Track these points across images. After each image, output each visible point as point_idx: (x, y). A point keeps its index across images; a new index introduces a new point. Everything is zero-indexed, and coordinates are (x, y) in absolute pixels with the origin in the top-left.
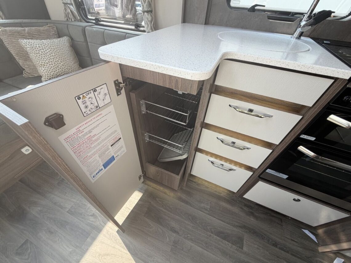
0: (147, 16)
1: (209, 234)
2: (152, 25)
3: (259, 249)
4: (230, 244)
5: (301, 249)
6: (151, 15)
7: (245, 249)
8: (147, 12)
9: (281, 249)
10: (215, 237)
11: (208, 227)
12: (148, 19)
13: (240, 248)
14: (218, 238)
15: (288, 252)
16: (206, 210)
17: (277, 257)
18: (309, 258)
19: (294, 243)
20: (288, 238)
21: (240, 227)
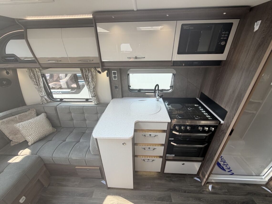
0: (94, 98)
1: (154, 202)
2: (97, 101)
3: (179, 198)
4: (166, 202)
5: (196, 188)
6: (96, 97)
7: (173, 201)
8: (94, 97)
9: (188, 192)
10: (158, 202)
11: (153, 198)
12: (94, 99)
13: (171, 202)
14: (159, 202)
15: (191, 193)
16: (149, 189)
17: (188, 198)
18: (200, 191)
19: (192, 187)
20: (189, 186)
21: (168, 190)
